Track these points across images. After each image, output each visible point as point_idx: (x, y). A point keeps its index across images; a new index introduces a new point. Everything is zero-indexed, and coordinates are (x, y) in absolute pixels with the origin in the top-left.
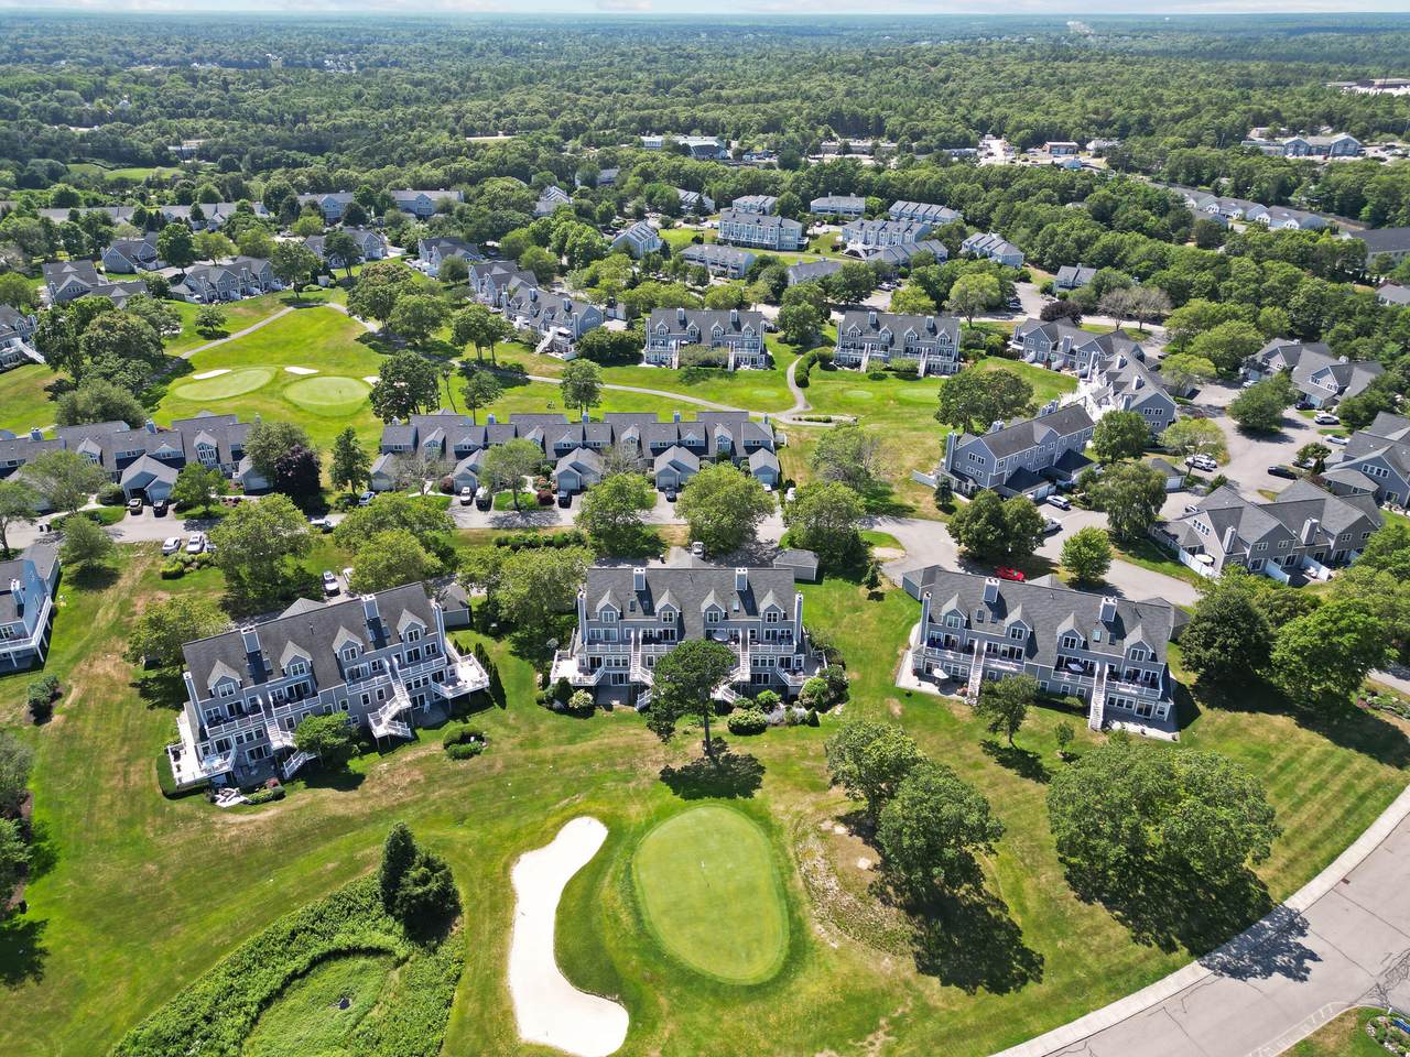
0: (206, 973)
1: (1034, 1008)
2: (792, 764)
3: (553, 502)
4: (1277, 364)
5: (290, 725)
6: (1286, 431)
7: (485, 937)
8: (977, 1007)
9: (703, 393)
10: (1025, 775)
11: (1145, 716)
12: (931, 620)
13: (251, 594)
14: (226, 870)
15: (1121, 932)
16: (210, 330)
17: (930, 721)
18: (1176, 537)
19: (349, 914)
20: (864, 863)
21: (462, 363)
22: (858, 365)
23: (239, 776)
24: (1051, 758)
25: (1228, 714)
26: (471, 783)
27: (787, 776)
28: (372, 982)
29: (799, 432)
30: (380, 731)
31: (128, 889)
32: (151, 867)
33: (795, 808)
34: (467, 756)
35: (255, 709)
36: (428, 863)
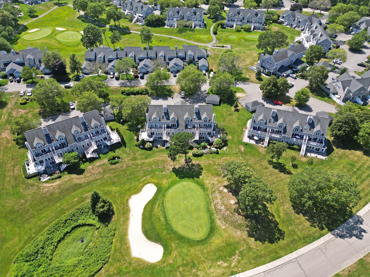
0: (41, 233)
1: (282, 248)
2: (211, 167)
3: (138, 77)
4: (363, 26)
5: (60, 155)
6: (364, 50)
7: (121, 223)
8: (265, 248)
9: (184, 37)
10: (281, 172)
11: (317, 151)
12: (254, 122)
13: (48, 109)
14: (45, 201)
15: (308, 224)
16: (32, 15)
17: (253, 153)
18: (329, 89)
19: (82, 214)
20: (232, 202)
21: (110, 26)
22: (232, 26)
23: (47, 170)
24: (289, 166)
25: (343, 150)
26: (117, 172)
27: (210, 171)
28: (90, 234)
29: (214, 51)
30: (88, 156)
31: (16, 208)
32: (23, 201)
33: (212, 182)
34: (115, 163)
35: (49, 151)
36: (104, 201)
